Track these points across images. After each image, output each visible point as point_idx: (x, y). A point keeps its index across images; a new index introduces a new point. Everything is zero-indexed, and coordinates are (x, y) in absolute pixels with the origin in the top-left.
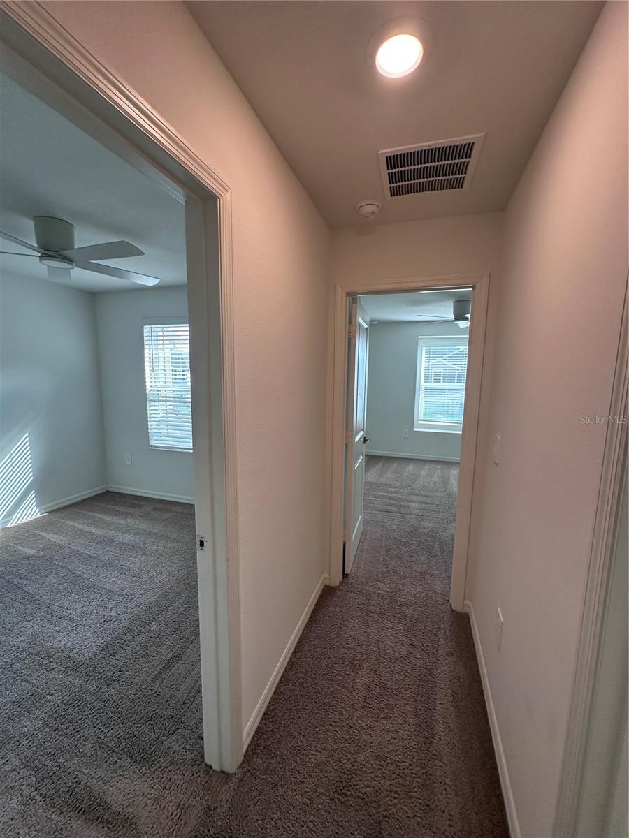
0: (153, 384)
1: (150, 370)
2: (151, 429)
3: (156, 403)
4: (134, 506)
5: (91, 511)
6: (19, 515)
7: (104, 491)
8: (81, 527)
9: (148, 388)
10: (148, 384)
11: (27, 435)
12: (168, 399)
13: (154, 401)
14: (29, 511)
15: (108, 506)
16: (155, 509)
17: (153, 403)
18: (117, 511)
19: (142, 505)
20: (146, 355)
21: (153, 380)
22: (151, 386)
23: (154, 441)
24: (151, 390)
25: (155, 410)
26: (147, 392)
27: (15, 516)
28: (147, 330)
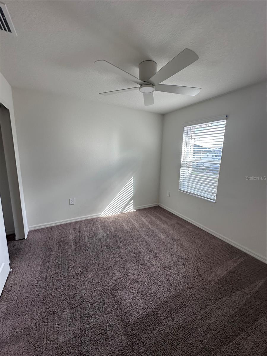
0: (185, 158)
1: (184, 151)
2: (181, 181)
3: (185, 168)
4: (168, 218)
5: (150, 215)
6: (127, 209)
7: (158, 205)
8: (145, 222)
9: (182, 160)
10: (182, 158)
11: (133, 177)
12: (190, 166)
13: (184, 167)
14: (130, 208)
15: (157, 214)
16: (178, 223)
17: (183, 168)
18: (160, 218)
19: (171, 219)
20: (184, 143)
21: (185, 156)
22: (184, 159)
23: (182, 188)
24: (183, 161)
25: (184, 171)
26: (181, 162)
27: (126, 209)
28: (186, 129)
